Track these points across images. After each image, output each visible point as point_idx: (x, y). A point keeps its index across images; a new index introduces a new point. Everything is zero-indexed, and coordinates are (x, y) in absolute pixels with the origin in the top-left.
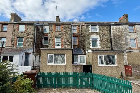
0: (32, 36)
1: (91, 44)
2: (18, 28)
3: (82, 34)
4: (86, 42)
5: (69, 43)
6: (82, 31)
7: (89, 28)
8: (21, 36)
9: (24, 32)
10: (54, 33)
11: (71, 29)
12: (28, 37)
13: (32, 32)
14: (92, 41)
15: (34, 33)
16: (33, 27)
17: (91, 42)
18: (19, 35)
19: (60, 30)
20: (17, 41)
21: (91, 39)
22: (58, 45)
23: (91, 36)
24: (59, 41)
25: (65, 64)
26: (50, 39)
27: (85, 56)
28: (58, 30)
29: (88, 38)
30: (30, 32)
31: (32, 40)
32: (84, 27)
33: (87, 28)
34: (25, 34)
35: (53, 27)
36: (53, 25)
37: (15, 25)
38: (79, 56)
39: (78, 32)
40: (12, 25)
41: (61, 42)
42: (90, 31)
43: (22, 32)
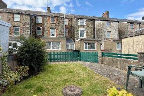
0: (28, 26)
1: (79, 35)
2: (13, 17)
3: (72, 26)
4: (76, 33)
5: (62, 33)
6: (72, 24)
7: (79, 22)
8: (17, 25)
9: (20, 22)
10: (49, 24)
11: (63, 21)
12: (25, 26)
13: (28, 22)
14: (81, 33)
15: (30, 24)
16: (29, 18)
17: (79, 33)
18: (15, 24)
19: (54, 22)
20: (13, 30)
21: (79, 31)
22: (53, 35)
23: (80, 29)
24: (53, 31)
25: (61, 49)
26: (46, 29)
27: (75, 44)
28: (52, 22)
29: (78, 30)
30: (26, 22)
31: (29, 30)
32: (74, 21)
33: (76, 22)
34: (21, 23)
35: (48, 19)
36: (48, 17)
37: (10, 14)
38: (70, 44)
39: (69, 25)
40: (7, 14)
41: (55, 32)
42: (79, 24)
43: (18, 22)
